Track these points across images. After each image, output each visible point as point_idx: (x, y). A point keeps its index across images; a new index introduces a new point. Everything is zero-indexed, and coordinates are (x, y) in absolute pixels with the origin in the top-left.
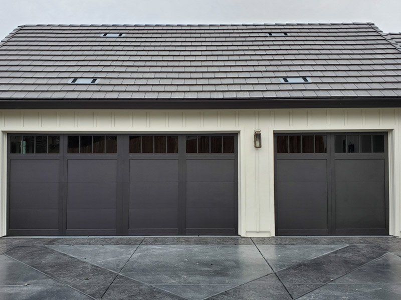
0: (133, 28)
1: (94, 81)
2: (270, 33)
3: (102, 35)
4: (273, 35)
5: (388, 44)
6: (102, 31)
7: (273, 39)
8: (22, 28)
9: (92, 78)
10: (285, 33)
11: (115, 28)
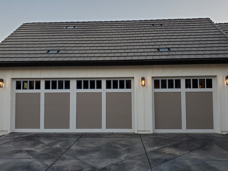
0: (81, 23)
1: (58, 52)
2: (153, 25)
3: (65, 28)
4: (155, 25)
5: (216, 29)
6: (65, 26)
7: (155, 28)
8: (24, 25)
9: (58, 50)
10: (161, 25)
11: (72, 24)
